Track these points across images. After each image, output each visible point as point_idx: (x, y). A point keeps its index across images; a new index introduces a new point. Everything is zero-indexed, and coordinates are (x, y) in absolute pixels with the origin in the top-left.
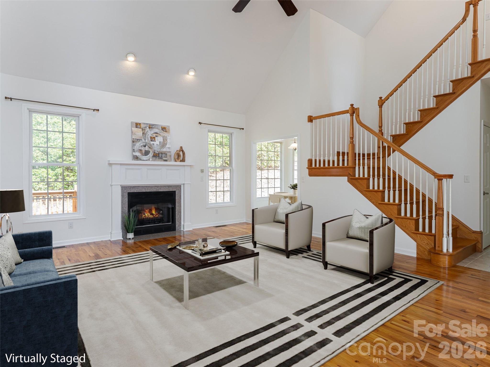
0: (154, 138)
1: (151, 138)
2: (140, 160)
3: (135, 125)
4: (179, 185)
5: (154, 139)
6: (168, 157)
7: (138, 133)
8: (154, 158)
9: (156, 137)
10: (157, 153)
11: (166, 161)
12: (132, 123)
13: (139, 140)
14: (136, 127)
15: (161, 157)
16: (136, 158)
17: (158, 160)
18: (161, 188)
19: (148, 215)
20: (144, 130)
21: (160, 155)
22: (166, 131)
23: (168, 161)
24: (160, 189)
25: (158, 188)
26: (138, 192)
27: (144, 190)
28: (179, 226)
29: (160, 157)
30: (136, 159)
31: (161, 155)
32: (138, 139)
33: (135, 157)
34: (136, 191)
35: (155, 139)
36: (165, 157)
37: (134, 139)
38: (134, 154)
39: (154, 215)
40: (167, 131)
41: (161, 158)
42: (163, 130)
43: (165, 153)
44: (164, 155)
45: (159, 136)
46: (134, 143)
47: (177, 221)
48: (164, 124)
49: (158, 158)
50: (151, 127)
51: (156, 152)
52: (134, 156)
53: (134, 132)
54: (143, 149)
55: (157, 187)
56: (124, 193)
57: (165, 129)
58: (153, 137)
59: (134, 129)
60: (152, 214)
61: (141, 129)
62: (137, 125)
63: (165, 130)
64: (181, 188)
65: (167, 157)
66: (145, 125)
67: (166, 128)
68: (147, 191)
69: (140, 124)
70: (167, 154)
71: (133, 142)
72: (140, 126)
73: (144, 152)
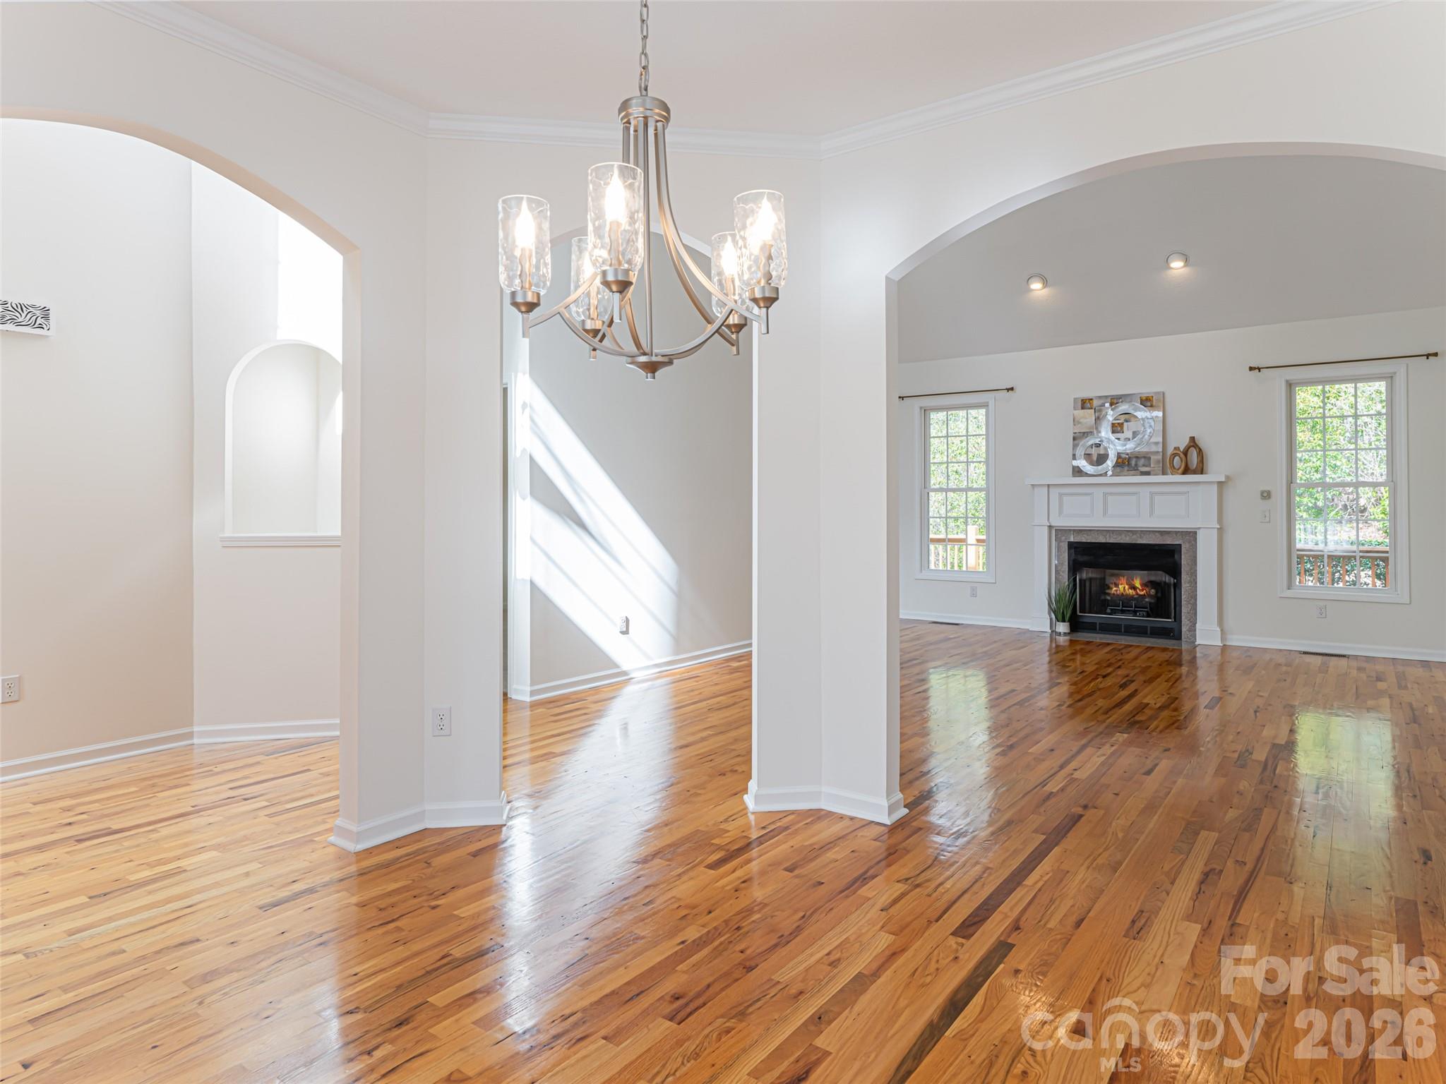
0: (1121, 425)
1: (1112, 427)
2: (1087, 475)
3: (1080, 404)
4: (1191, 532)
5: (1119, 429)
6: (1152, 466)
7: (1085, 421)
8: (1118, 469)
9: (1125, 424)
10: (1125, 458)
11: (1148, 473)
12: (1075, 399)
13: (1086, 435)
14: (1083, 408)
15: (1136, 465)
16: (1078, 472)
17: (1126, 473)
18: (1142, 535)
19: (1124, 588)
20: (1100, 411)
21: (1133, 462)
22: (1152, 406)
23: (1152, 473)
24: (1141, 537)
25: (1134, 536)
26: (1089, 541)
27: (1102, 539)
28: (1189, 631)
29: (1133, 465)
30: (1078, 474)
31: (1136, 462)
32: (1084, 433)
33: (1077, 469)
34: (1084, 541)
35: (1122, 428)
36: (1144, 466)
37: (1075, 433)
38: (1075, 463)
39: (1138, 590)
40: (1154, 404)
41: (1136, 468)
42: (1145, 403)
43: (1145, 457)
44: (1142, 462)
45: (1132, 419)
46: (1076, 442)
47: (1186, 618)
48: (1146, 390)
49: (1126, 468)
50: (1115, 401)
51: (1124, 456)
52: (1074, 468)
53: (1076, 420)
54: (1093, 453)
55: (1133, 534)
56: (1061, 542)
57: (1150, 400)
58: (1118, 423)
59: (1080, 413)
60: (1134, 588)
61: (1093, 410)
62: (1085, 403)
63: (1149, 404)
64: (1196, 539)
65: (1149, 465)
66: (1100, 402)
67: (1151, 398)
68: (1108, 541)
69: (1091, 399)
70: (1150, 458)
71: (1074, 439)
72: (1090, 404)
73: (1095, 458)
